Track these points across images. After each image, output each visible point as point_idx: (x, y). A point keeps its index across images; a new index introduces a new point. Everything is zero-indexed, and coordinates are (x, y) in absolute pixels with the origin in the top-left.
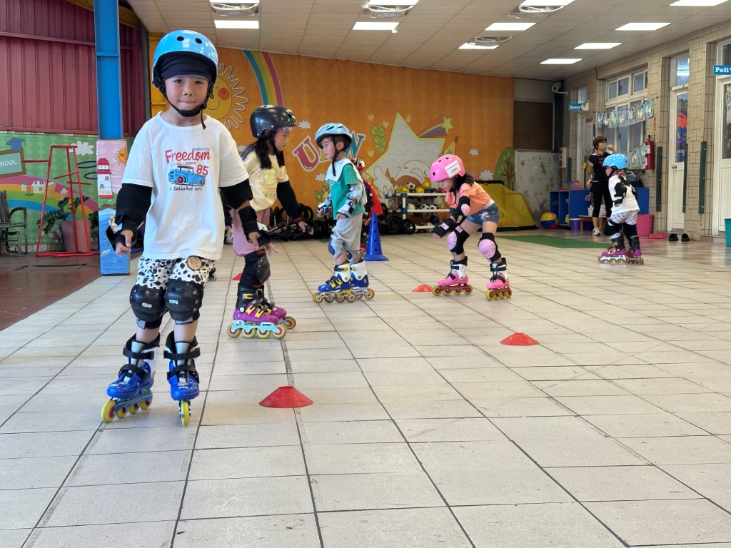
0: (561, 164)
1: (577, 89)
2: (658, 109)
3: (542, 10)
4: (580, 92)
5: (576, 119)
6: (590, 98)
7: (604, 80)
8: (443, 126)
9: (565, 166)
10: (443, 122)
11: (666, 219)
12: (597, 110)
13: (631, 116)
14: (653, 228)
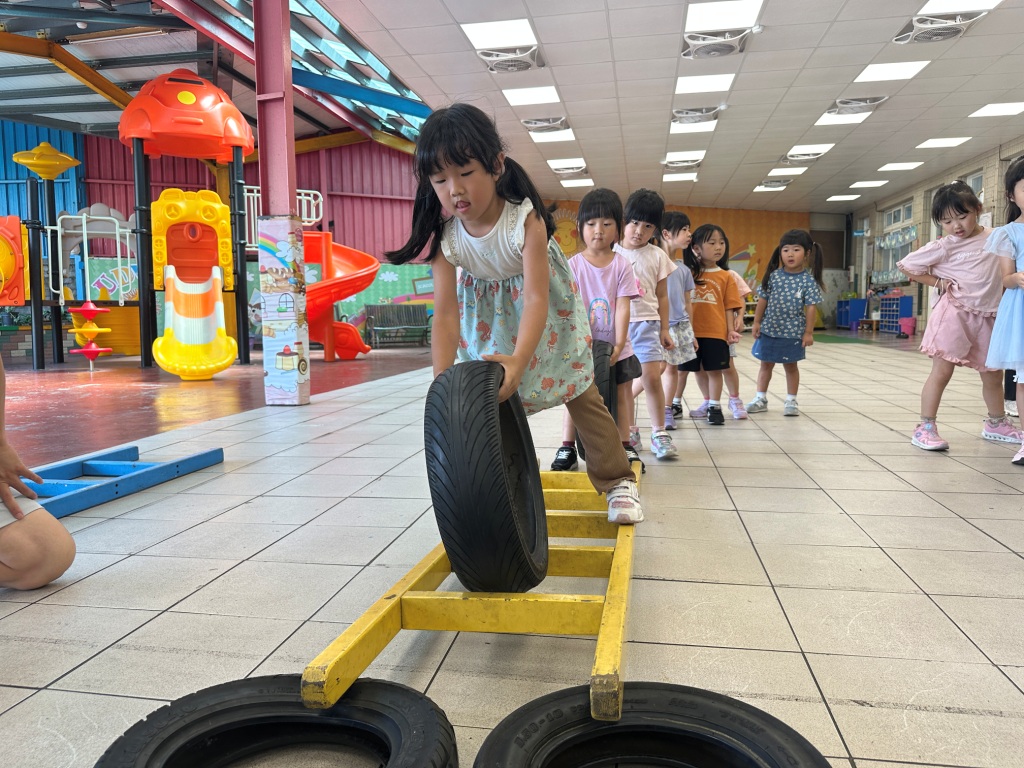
0: (849, 278)
1: (863, 219)
2: (920, 233)
3: (807, 157)
4: (866, 222)
5: (862, 243)
6: (872, 226)
7: (882, 211)
8: (748, 251)
9: (852, 280)
10: (748, 248)
11: (926, 321)
12: (876, 235)
13: (900, 239)
14: (914, 328)
